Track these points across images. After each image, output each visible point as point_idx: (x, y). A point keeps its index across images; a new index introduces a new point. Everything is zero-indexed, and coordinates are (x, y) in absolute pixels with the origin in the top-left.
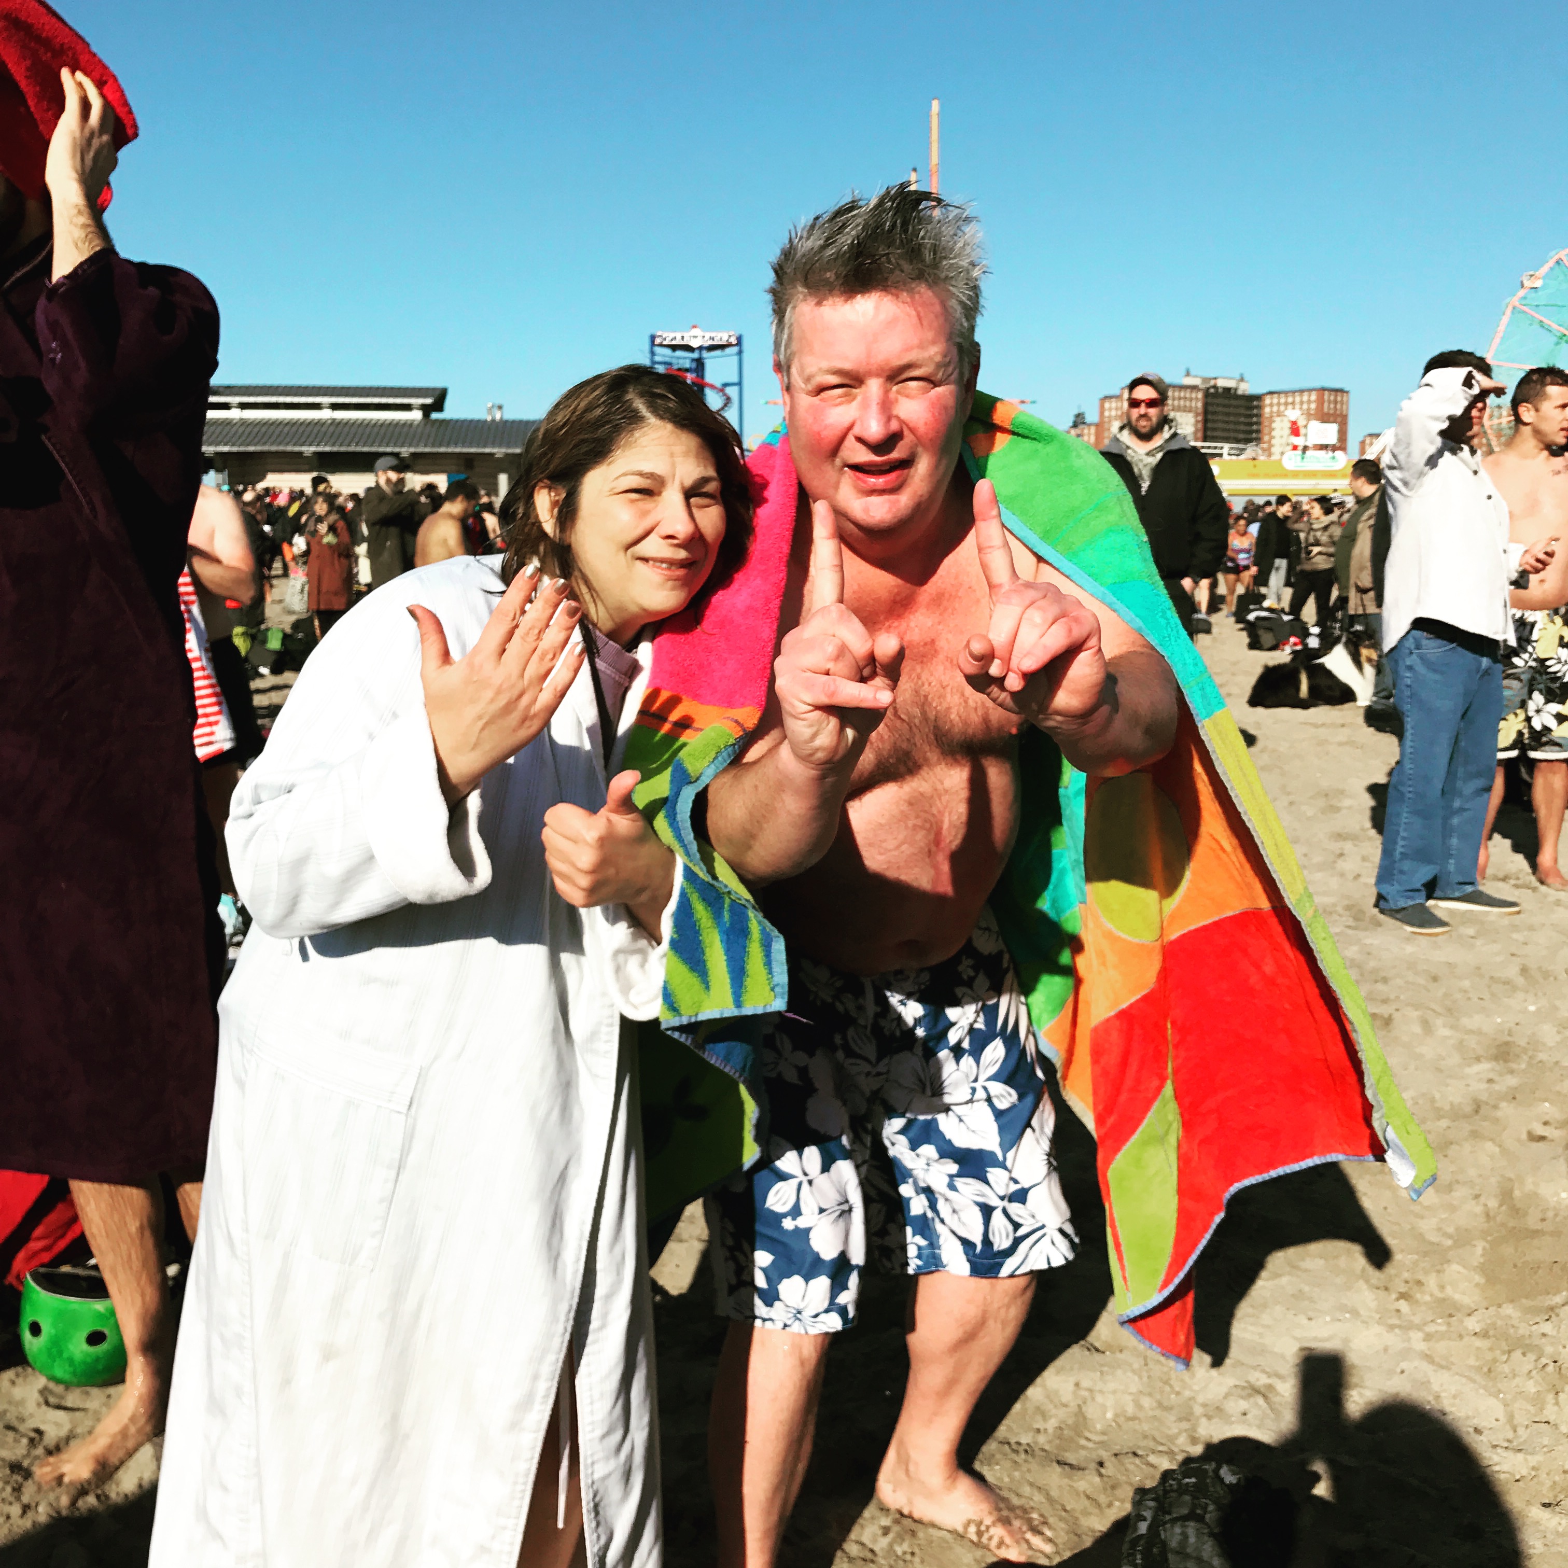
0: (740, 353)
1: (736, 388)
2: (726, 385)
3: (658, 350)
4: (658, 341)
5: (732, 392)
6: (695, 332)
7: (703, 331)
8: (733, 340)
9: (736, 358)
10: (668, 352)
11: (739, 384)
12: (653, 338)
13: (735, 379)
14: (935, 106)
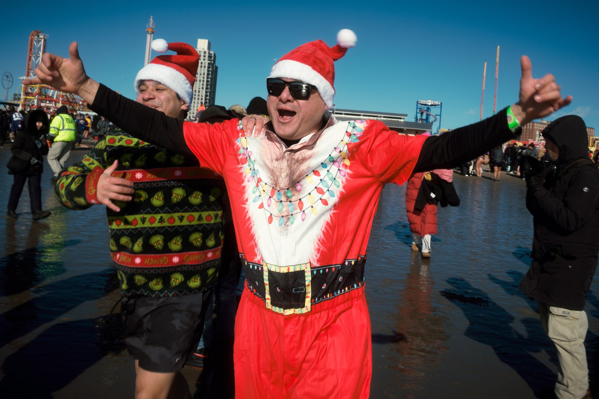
0: (441, 107)
1: (439, 116)
2: (436, 115)
3: (418, 105)
4: (419, 103)
5: (438, 117)
6: (429, 101)
7: (431, 101)
8: (440, 104)
9: (440, 108)
10: (420, 105)
11: (440, 115)
12: (418, 102)
13: (439, 114)
14: (499, 47)
